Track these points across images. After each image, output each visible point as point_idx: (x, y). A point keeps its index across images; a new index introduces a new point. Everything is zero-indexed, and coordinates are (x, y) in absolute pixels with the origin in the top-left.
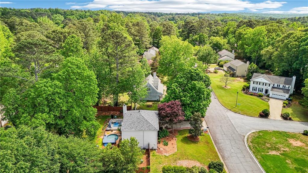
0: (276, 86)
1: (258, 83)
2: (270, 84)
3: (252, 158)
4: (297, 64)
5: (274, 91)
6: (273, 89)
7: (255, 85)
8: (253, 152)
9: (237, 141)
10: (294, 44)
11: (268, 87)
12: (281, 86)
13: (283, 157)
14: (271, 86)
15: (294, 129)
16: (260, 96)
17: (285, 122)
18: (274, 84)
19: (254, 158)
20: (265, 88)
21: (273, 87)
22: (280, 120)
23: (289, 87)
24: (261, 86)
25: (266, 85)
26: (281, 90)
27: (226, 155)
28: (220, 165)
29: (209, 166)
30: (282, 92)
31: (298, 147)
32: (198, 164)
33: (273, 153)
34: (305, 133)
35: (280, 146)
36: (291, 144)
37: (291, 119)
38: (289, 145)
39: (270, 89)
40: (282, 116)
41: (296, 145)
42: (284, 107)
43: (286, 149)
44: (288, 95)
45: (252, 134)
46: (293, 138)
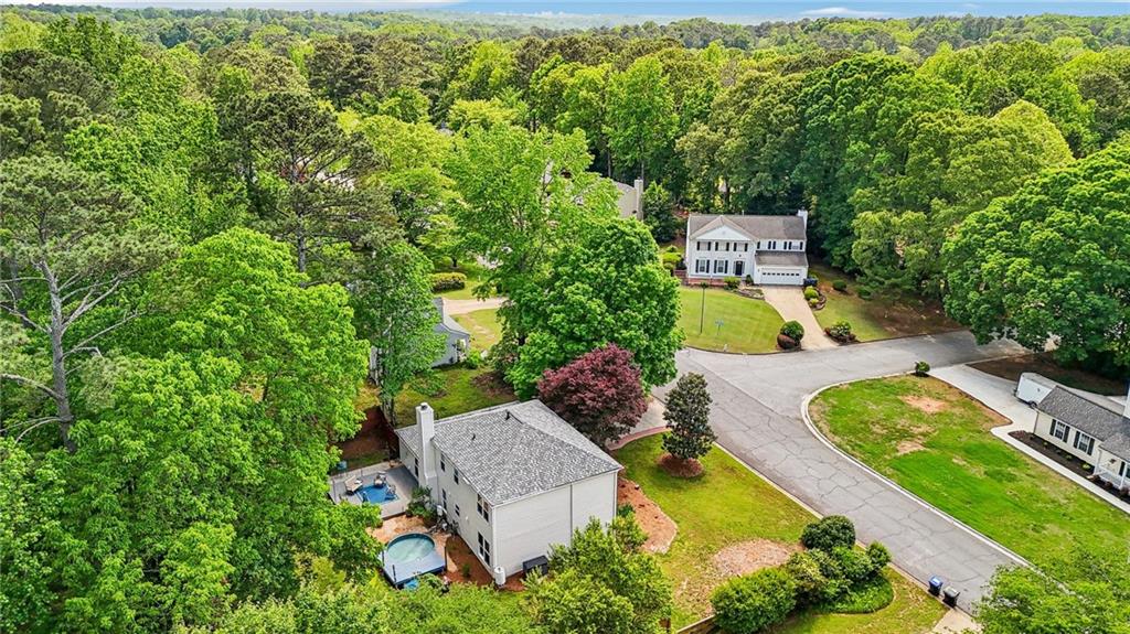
0: (764, 247)
1: (713, 246)
2: (746, 245)
3: (875, 480)
4: (801, 170)
5: (764, 264)
6: (762, 258)
7: (704, 255)
8: (863, 461)
9: (799, 441)
10: (785, 112)
11: (743, 253)
12: (780, 247)
13: (935, 452)
14: (753, 249)
15: (885, 365)
16: (731, 286)
17: (850, 352)
18: (759, 243)
19: (877, 476)
20: (732, 257)
21: (759, 253)
22: (832, 349)
23: (801, 244)
24: (721, 255)
25: (735, 250)
26: (782, 259)
27: (811, 491)
28: (847, 527)
29: (809, 542)
30: (788, 261)
31: (940, 414)
32: (773, 546)
33: (907, 447)
34: (921, 372)
35: (902, 423)
36: (918, 410)
37: (852, 340)
38: (918, 415)
39: (748, 258)
40: (828, 334)
41: (930, 410)
42: (813, 306)
43: (924, 428)
44: (804, 271)
45: (814, 408)
46: (907, 391)
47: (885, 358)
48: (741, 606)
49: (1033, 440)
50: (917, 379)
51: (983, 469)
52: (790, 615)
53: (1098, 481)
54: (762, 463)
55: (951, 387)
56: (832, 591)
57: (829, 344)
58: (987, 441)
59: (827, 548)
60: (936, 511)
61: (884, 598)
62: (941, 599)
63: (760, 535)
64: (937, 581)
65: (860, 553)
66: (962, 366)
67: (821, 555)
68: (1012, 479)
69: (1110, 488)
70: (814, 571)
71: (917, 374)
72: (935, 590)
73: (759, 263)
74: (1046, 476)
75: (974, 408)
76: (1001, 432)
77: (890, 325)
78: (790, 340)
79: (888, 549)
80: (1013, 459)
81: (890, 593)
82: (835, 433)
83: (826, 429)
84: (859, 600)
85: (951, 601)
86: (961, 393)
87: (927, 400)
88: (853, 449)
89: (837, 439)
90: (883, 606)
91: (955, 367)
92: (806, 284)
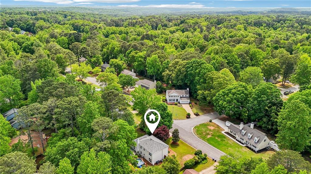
0: (181, 96)
1: (172, 97)
2: (178, 96)
3: (204, 143)
7: (170, 98)
8: (202, 139)
9: (192, 137)
12: (184, 96)
13: (213, 137)
15: (204, 120)
16: (176, 104)
17: (198, 118)
20: (176, 98)
23: (188, 95)
24: (174, 98)
26: (185, 98)
27: (195, 146)
28: (201, 152)
29: (196, 154)
30: (186, 99)
31: (214, 129)
32: (190, 155)
33: (209, 136)
34: (211, 121)
35: (208, 132)
36: (210, 129)
37: (199, 115)
38: (210, 130)
39: (179, 98)
40: (195, 114)
41: (212, 129)
42: (191, 108)
43: (211, 133)
44: (189, 101)
45: (194, 130)
46: (208, 125)
47: (204, 118)
48: (188, 165)
49: (227, 133)
50: (210, 123)
51: (220, 139)
52: (194, 165)
53: (237, 140)
54: (187, 141)
55: (215, 124)
56: (200, 161)
57: (195, 116)
58: (221, 134)
59: (198, 155)
60: (213, 147)
61: (206, 161)
62: (214, 161)
63: (188, 154)
64: (213, 158)
65: (203, 155)
66: (217, 119)
67: (198, 156)
68: (224, 140)
69: (238, 141)
70: (197, 159)
71: (210, 122)
72: (213, 160)
73: (181, 99)
74: (229, 139)
75: (219, 128)
76: (223, 132)
77: (205, 111)
78: (188, 116)
79: (207, 154)
80: (225, 137)
81: (207, 160)
82: (197, 135)
83: (196, 134)
84: (203, 162)
85: (215, 161)
86: (217, 125)
87: (212, 127)
88: (200, 137)
89: (198, 136)
90: (207, 163)
91: (216, 120)
92: (190, 103)
